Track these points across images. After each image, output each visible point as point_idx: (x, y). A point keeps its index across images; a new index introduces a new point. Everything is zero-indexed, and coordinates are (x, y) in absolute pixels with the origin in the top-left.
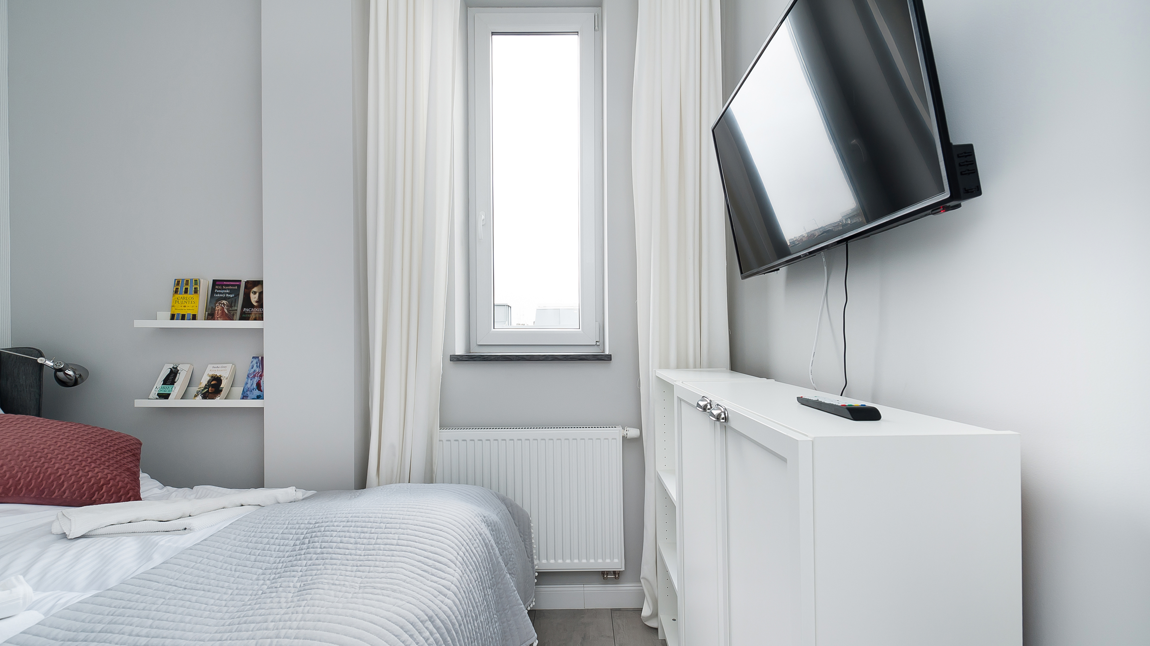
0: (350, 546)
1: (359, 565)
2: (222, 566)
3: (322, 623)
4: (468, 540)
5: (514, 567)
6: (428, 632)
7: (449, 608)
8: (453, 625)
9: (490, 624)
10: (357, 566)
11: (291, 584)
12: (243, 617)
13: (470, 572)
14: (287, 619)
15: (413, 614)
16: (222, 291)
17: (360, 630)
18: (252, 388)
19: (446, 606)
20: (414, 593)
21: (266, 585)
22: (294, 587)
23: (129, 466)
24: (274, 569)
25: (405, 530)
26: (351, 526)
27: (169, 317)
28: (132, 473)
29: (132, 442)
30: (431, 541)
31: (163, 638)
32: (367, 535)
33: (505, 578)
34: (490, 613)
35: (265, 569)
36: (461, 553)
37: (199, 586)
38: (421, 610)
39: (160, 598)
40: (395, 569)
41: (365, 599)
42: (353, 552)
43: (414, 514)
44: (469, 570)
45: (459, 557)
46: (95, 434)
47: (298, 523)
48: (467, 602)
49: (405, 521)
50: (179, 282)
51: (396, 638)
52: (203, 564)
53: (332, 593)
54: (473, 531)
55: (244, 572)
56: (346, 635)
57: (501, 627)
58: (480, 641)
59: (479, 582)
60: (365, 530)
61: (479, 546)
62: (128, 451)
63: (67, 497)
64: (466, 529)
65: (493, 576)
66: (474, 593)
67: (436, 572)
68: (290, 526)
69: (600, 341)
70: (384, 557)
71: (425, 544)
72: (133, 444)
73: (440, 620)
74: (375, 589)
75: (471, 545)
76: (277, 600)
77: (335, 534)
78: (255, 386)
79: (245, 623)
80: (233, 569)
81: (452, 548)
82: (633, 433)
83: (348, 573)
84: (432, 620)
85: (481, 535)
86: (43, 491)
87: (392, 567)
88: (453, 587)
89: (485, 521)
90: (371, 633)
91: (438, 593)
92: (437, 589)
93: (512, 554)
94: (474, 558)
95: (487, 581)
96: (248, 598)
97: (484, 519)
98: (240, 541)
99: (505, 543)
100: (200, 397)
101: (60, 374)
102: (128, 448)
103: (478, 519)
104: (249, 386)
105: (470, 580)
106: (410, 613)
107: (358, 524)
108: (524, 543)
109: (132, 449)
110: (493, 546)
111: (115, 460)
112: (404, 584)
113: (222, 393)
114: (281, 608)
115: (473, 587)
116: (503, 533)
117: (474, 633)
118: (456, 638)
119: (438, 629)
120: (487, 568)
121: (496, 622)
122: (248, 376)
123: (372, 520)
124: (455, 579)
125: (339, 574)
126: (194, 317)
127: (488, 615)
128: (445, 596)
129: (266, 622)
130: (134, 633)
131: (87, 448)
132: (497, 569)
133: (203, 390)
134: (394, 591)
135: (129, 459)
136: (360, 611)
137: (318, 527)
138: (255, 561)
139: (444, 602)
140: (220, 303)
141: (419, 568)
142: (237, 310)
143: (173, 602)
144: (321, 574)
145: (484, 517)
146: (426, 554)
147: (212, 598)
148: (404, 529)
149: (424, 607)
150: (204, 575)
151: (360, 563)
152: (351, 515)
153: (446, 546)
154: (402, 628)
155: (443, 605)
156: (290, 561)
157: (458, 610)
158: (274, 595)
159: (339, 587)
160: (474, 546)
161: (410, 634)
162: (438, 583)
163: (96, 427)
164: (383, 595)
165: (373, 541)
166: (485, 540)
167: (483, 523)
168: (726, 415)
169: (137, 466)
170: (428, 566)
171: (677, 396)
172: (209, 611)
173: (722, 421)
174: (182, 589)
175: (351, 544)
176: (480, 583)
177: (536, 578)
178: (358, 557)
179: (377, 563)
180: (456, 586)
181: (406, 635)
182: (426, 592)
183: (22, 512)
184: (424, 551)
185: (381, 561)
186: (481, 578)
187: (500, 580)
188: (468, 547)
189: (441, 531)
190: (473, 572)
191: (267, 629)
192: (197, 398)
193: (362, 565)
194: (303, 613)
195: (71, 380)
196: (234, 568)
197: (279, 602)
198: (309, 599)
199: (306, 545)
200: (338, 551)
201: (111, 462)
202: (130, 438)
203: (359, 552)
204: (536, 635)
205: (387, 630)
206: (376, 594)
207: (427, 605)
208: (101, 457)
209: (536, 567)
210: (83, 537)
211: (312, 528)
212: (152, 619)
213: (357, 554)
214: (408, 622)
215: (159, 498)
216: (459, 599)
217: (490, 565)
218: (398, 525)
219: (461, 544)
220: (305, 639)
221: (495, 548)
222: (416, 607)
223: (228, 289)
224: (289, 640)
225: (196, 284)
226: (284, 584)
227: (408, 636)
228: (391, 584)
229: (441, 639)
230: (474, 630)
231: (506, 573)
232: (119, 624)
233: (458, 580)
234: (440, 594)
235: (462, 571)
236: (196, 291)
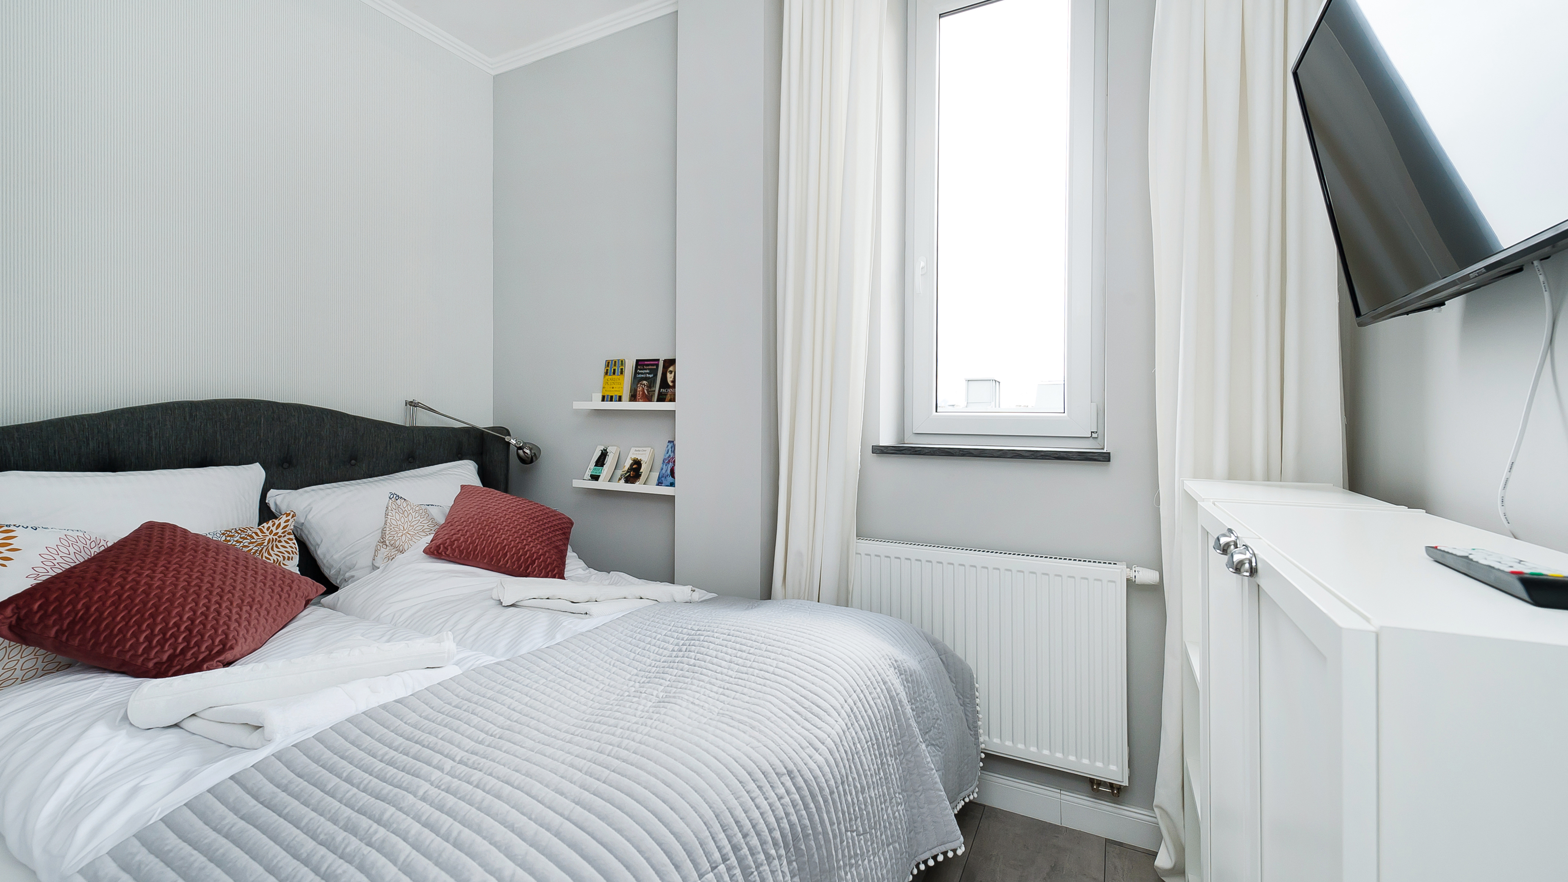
0: (724, 663)
1: (726, 687)
2: (604, 658)
3: (664, 743)
4: (865, 687)
5: (941, 738)
6: (783, 788)
7: (818, 766)
8: (821, 790)
9: (888, 804)
10: (724, 689)
11: (655, 693)
12: (601, 716)
13: (860, 728)
14: (634, 729)
15: (768, 761)
16: (643, 371)
17: (700, 764)
18: (666, 474)
19: (815, 763)
20: (776, 736)
21: (635, 687)
22: (657, 696)
23: (558, 544)
24: (647, 672)
25: (787, 658)
26: (730, 641)
27: (601, 399)
28: (559, 551)
29: (564, 520)
30: (814, 677)
31: (531, 718)
32: (744, 655)
33: (918, 748)
34: (888, 789)
35: (640, 671)
36: (850, 701)
37: (578, 674)
38: (779, 759)
39: (543, 678)
40: (762, 702)
41: (717, 729)
42: (725, 671)
43: (802, 640)
44: (859, 725)
45: (846, 705)
46: (535, 510)
47: (681, 627)
48: (847, 766)
49: (789, 647)
50: (609, 363)
51: (740, 785)
52: (588, 652)
53: (687, 712)
54: (874, 676)
55: (620, 669)
56: (683, 765)
57: (909, 813)
58: (866, 822)
59: (873, 745)
60: (744, 648)
61: (879, 698)
62: (560, 529)
63: (509, 567)
64: (864, 672)
65: (900, 742)
66: (863, 757)
67: (811, 718)
68: (674, 628)
69: (1099, 432)
70: (755, 684)
71: (805, 680)
72: (565, 522)
73: (803, 778)
74: (733, 719)
75: (867, 694)
76: (635, 705)
77: (712, 646)
78: (669, 472)
79: (599, 723)
80: (612, 664)
81: (839, 692)
82: (1146, 576)
83: (712, 694)
84: (792, 776)
85: (885, 683)
86: (492, 559)
87: (759, 698)
88: (829, 741)
89: (896, 666)
90: (711, 770)
91: (808, 744)
92: (807, 739)
93: (938, 719)
94: (870, 712)
95: (888, 746)
96: (615, 696)
97: (895, 664)
98: (626, 635)
99: (928, 701)
100: (623, 481)
101: (521, 452)
102: (560, 527)
103: (885, 662)
104: (664, 471)
105: (858, 738)
106: (764, 759)
107: (738, 639)
108: (963, 708)
109: (563, 528)
110: (902, 702)
111: (548, 536)
112: (767, 722)
113: (641, 478)
114: (635, 716)
115: (862, 748)
116: (925, 688)
117: (857, 809)
118: (823, 807)
119: (798, 789)
120: (890, 729)
121: (898, 804)
122: (664, 461)
123: (754, 637)
124: (833, 732)
125: (702, 693)
126: (620, 399)
127: (885, 790)
128: (816, 750)
129: (616, 727)
130: (512, 707)
131: (527, 523)
132: (907, 734)
133: (626, 474)
134: (753, 728)
135: (559, 538)
136: (706, 741)
137: (699, 635)
138: (633, 660)
139: (813, 758)
140: (641, 384)
141: (791, 707)
142: (655, 391)
143: (552, 684)
144: (686, 689)
145: (896, 661)
146: (804, 692)
147: (584, 689)
148: (785, 656)
149: (784, 757)
150: (585, 664)
151: (727, 685)
152: (733, 628)
153: (831, 687)
154: (749, 774)
155: (811, 760)
156: (663, 667)
157: (831, 773)
158: (635, 699)
159: (697, 708)
160: (872, 696)
161: (758, 784)
162: (810, 731)
163: (537, 504)
164: (739, 729)
165: (749, 663)
166: (891, 691)
167: (893, 669)
168: (1254, 564)
169: (566, 545)
170: (803, 707)
171: (1202, 526)
172: (577, 702)
173: (1246, 574)
174: (564, 673)
175: (726, 661)
176: (876, 746)
177: (982, 760)
178: (727, 678)
179: (746, 690)
180: (834, 742)
181: (754, 785)
182: (791, 739)
183: (478, 576)
184: (802, 688)
185: (750, 688)
186: (877, 739)
187: (910, 749)
188: (862, 696)
189: (829, 667)
190: (866, 729)
191: (613, 735)
192: (621, 482)
193: (730, 688)
194: (651, 727)
195: (528, 458)
196: (613, 662)
197: (636, 709)
198: (662, 713)
199: (682, 653)
200: (710, 666)
201: (544, 538)
202: (563, 516)
203: (731, 673)
204: (962, 839)
205: (730, 772)
206: (731, 726)
207: (789, 755)
208: (537, 532)
209: (983, 746)
210: (513, 605)
211: (693, 635)
212: (530, 697)
213: (728, 674)
214: (759, 769)
215: (579, 579)
216: (834, 759)
217: (897, 726)
218: (780, 650)
219: (853, 689)
220: (642, 756)
221: (906, 705)
222: (773, 755)
223: (648, 369)
224: (628, 752)
225: (622, 365)
226: (649, 691)
227: (756, 787)
228: (752, 718)
229: (800, 802)
230: (856, 805)
231: (921, 742)
232: (504, 695)
233: (838, 734)
234: (810, 746)
235: (846, 725)
236: (622, 373)
